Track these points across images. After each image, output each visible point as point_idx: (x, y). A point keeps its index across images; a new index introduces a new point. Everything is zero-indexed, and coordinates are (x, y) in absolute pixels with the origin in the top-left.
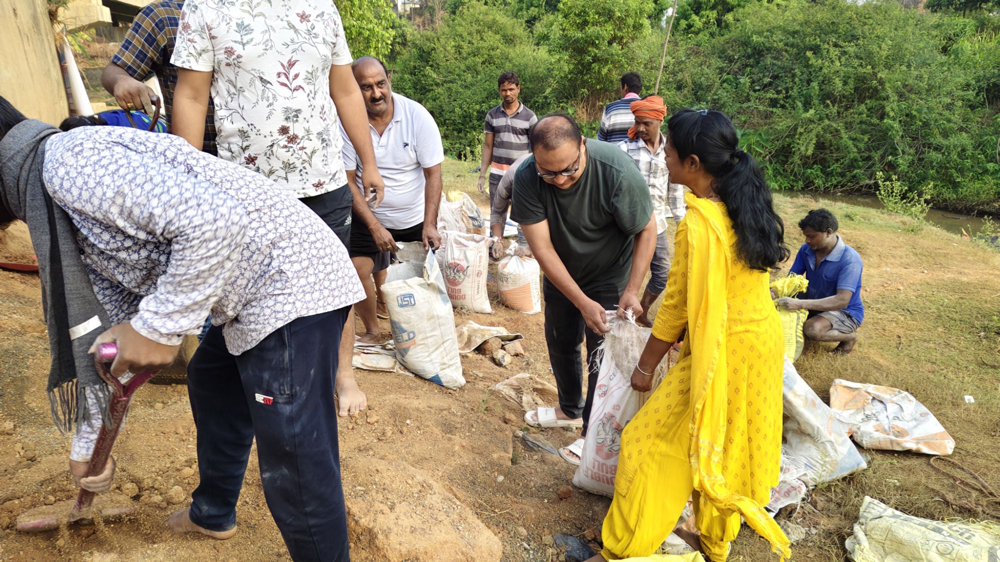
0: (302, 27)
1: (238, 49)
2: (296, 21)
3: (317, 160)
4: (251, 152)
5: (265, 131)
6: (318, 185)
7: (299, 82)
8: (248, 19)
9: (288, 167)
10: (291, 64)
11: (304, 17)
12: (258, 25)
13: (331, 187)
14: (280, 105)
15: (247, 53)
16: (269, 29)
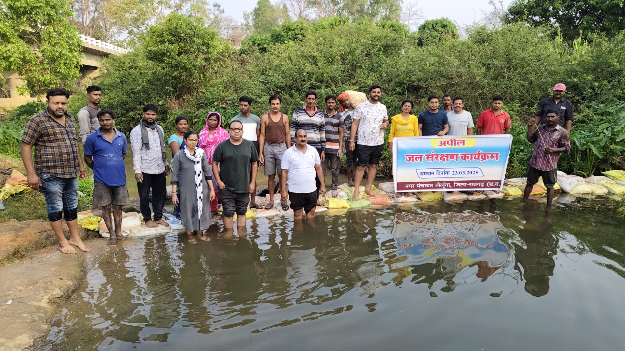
0: (379, 112)
1: (366, 116)
2: (378, 111)
3: (378, 138)
4: (365, 136)
5: (368, 131)
6: (377, 143)
7: (377, 122)
8: (369, 110)
9: (372, 139)
10: (376, 119)
11: (380, 110)
12: (371, 111)
13: (380, 144)
14: (372, 127)
15: (368, 117)
16: (373, 112)
